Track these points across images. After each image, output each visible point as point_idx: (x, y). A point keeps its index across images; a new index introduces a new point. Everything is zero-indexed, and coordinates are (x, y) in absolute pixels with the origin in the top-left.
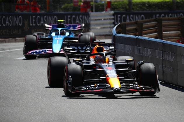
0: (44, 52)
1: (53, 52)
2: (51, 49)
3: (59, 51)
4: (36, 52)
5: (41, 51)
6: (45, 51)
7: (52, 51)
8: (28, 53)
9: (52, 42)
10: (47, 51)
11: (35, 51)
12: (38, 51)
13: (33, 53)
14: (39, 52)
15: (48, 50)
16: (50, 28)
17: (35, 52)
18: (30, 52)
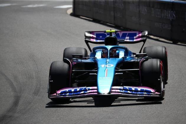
0: (82, 92)
1: (98, 92)
2: (96, 88)
3: (108, 91)
4: (70, 92)
5: (78, 89)
6: (85, 90)
7: (96, 91)
8: (56, 92)
9: (97, 72)
10: (89, 90)
11: (67, 90)
12: (73, 90)
13: (65, 92)
14: (74, 92)
15: (91, 88)
16: (93, 38)
17: (67, 92)
18: (59, 92)
